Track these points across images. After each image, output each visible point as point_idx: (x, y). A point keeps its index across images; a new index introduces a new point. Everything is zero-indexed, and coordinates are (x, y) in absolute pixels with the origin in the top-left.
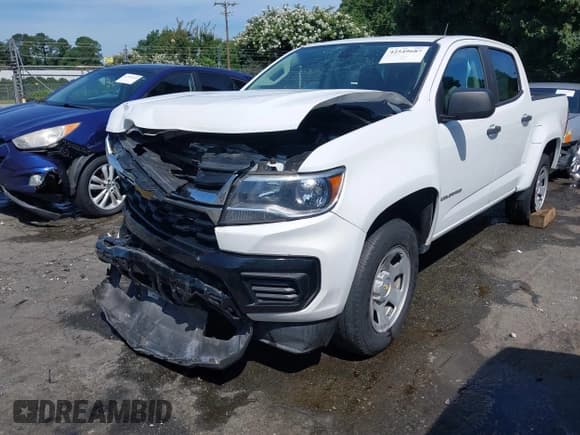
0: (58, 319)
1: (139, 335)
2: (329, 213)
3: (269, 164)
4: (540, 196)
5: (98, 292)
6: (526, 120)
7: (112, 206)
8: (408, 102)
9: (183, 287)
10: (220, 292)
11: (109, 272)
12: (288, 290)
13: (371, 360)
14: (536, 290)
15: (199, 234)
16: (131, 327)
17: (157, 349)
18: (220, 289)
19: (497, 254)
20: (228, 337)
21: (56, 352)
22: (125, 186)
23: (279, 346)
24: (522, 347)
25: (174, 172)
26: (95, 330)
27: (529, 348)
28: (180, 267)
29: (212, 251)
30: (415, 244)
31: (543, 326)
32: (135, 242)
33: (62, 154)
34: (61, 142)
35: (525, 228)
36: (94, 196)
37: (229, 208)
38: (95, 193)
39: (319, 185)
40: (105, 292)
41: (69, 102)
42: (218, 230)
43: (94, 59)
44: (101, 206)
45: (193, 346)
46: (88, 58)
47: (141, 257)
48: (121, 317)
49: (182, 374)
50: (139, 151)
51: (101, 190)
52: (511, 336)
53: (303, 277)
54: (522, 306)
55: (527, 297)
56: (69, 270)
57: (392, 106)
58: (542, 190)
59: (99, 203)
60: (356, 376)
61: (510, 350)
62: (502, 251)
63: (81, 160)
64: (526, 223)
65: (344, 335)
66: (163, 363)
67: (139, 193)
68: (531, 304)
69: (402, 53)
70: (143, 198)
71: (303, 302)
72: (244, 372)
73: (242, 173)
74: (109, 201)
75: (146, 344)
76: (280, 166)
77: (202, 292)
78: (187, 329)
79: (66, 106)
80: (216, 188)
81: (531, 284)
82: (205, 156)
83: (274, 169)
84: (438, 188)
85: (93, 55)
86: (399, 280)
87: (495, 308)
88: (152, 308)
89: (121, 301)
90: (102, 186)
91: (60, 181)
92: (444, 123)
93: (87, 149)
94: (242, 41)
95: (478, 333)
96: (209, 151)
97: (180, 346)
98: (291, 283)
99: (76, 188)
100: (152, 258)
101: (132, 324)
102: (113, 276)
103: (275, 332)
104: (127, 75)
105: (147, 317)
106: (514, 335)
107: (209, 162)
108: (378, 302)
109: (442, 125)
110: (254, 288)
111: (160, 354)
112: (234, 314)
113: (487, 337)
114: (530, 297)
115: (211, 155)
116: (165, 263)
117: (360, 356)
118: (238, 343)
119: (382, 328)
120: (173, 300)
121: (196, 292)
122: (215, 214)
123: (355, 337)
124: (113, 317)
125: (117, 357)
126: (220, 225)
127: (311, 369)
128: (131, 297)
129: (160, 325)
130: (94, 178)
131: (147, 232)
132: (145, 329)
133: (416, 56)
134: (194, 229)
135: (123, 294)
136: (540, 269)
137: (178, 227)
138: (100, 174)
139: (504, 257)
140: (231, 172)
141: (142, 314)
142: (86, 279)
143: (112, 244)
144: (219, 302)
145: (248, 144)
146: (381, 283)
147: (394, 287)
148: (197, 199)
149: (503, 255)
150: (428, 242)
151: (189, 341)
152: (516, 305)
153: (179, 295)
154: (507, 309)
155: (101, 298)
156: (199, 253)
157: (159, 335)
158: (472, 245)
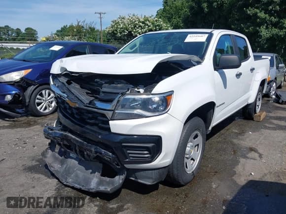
0: (22, 168)
1: (66, 176)
2: (166, 114)
3: (136, 89)
4: (258, 106)
5: (44, 154)
6: (252, 70)
7: (47, 111)
8: (200, 60)
9: (91, 151)
10: (111, 154)
11: (50, 144)
12: (146, 152)
13: (184, 187)
14: (260, 151)
15: (100, 125)
16: (62, 172)
17: (76, 183)
18: (110, 152)
19: (240, 134)
20: (113, 177)
21: (22, 185)
22: (60, 101)
23: (139, 181)
24: (257, 180)
25: (87, 93)
26: (42, 174)
27: (261, 180)
28: (89, 141)
29: (107, 133)
30: (205, 129)
31: (266, 169)
32: (65, 129)
33: (22, 85)
34: (22, 79)
35: (252, 121)
36: (38, 106)
37: (116, 111)
38: (39, 104)
39: (161, 100)
40: (48, 154)
41: (25, 59)
42: (111, 122)
43: (34, 38)
44: (41, 111)
45: (95, 181)
46: (30, 38)
47: (68, 136)
48: (56, 167)
49: (89, 196)
50: (69, 83)
51: (42, 103)
52: (251, 174)
53: (153, 146)
54: (255, 159)
55: (256, 155)
56: (26, 143)
57: (193, 62)
58: (259, 103)
59: (41, 109)
60: (178, 195)
61: (251, 181)
62: (242, 133)
63: (32, 88)
64: (252, 119)
65: (172, 175)
66: (80, 190)
67: (68, 104)
68: (259, 159)
69: (195, 37)
70: (70, 106)
71: (152, 159)
72: (121, 194)
73: (123, 94)
74: (46, 108)
75: (70, 181)
76: (142, 91)
77: (101, 154)
78: (91, 173)
79: (24, 61)
80: (110, 101)
81: (257, 148)
82: (104, 85)
83: (139, 92)
84: (215, 102)
85: (34, 37)
86: (197, 147)
87: (242, 160)
88: (73, 162)
89: (56, 159)
90: (42, 101)
91: (21, 98)
92: (217, 70)
93: (35, 82)
94: (109, 31)
95: (235, 173)
96: (106, 83)
97: (88, 181)
98: (147, 149)
99: (29, 102)
100: (74, 137)
101: (62, 170)
102: (52, 146)
103: (138, 174)
104: (55, 46)
105: (70, 166)
106: (253, 174)
107: (106, 88)
108: (187, 158)
109: (216, 72)
110: (128, 152)
111: (77, 186)
112: (118, 165)
113: (240, 175)
114: (258, 155)
115: (107, 85)
116: (81, 139)
117: (179, 185)
118: (119, 180)
119: (189, 171)
120: (85, 158)
121: (98, 154)
122: (109, 114)
123: (177, 176)
124: (52, 167)
125: (54, 188)
126: (111, 120)
127: (155, 193)
128: (61, 157)
129: (77, 171)
130: (38, 97)
131: (72, 123)
132: (69, 173)
133: (202, 38)
134: (97, 122)
135: (57, 155)
136: (261, 141)
137: (88, 121)
138: (41, 95)
139: (243, 135)
140: (118, 93)
141: (67, 165)
142: (36, 148)
143: (52, 130)
144: (110, 159)
145: (125, 80)
146: (189, 149)
147: (194, 150)
148: (99, 107)
149: (243, 134)
150: (210, 128)
151: (92, 179)
152: (251, 159)
153: (89, 156)
154: (248, 161)
155: (45, 157)
156: (100, 134)
157: (77, 176)
158: (227, 130)
